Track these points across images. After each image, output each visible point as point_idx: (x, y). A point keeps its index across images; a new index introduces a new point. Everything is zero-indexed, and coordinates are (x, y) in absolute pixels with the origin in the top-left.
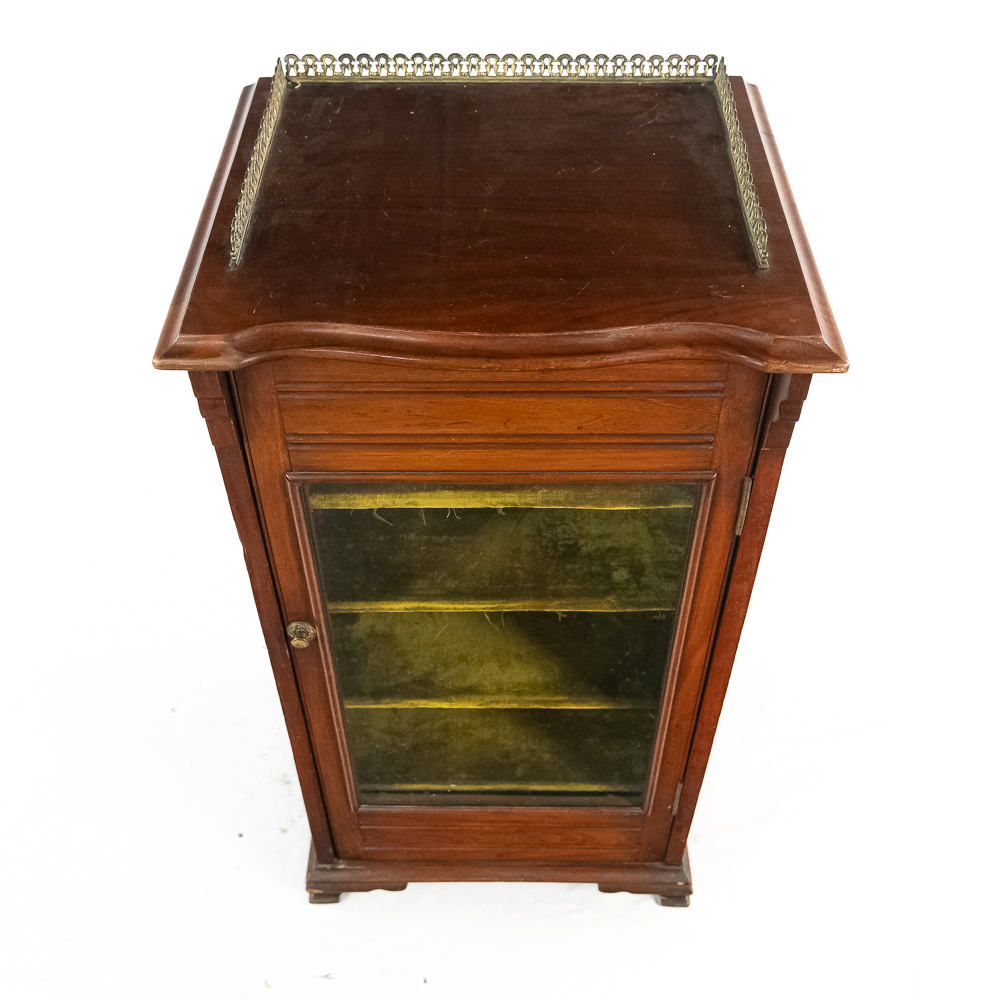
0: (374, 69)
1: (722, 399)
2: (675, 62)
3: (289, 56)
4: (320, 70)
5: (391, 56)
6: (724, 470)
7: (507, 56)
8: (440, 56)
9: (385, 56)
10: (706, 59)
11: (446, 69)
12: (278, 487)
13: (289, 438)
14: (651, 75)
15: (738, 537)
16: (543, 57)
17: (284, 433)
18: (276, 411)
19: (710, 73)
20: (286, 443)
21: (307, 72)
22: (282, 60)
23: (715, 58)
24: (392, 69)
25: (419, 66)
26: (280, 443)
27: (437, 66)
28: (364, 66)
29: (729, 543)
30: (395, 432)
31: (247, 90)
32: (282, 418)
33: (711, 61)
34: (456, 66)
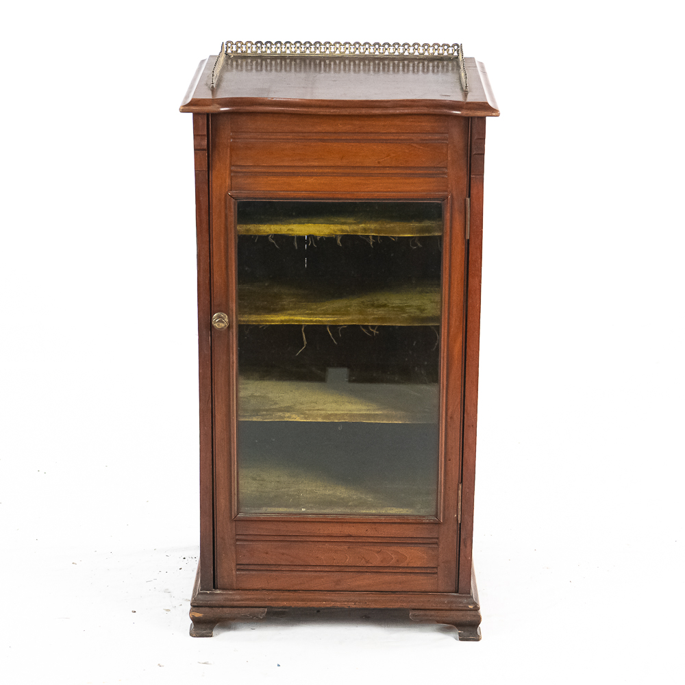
0: (273, 50)
1: (448, 145)
2: (436, 47)
3: (228, 42)
4: (244, 49)
5: (283, 42)
6: (454, 193)
7: (346, 43)
8: (309, 42)
9: (280, 42)
10: (453, 46)
11: (313, 50)
12: (223, 202)
13: (233, 168)
14: (423, 54)
15: (468, 240)
16: (365, 44)
17: (231, 165)
18: (229, 150)
19: (456, 54)
20: (231, 171)
21: (237, 50)
22: (225, 44)
23: (457, 45)
24: (283, 50)
25: (298, 48)
26: (228, 172)
27: (307, 48)
28: (268, 48)
29: (463, 247)
30: (286, 164)
31: (203, 61)
32: (231, 156)
33: (456, 47)
34: (318, 48)
